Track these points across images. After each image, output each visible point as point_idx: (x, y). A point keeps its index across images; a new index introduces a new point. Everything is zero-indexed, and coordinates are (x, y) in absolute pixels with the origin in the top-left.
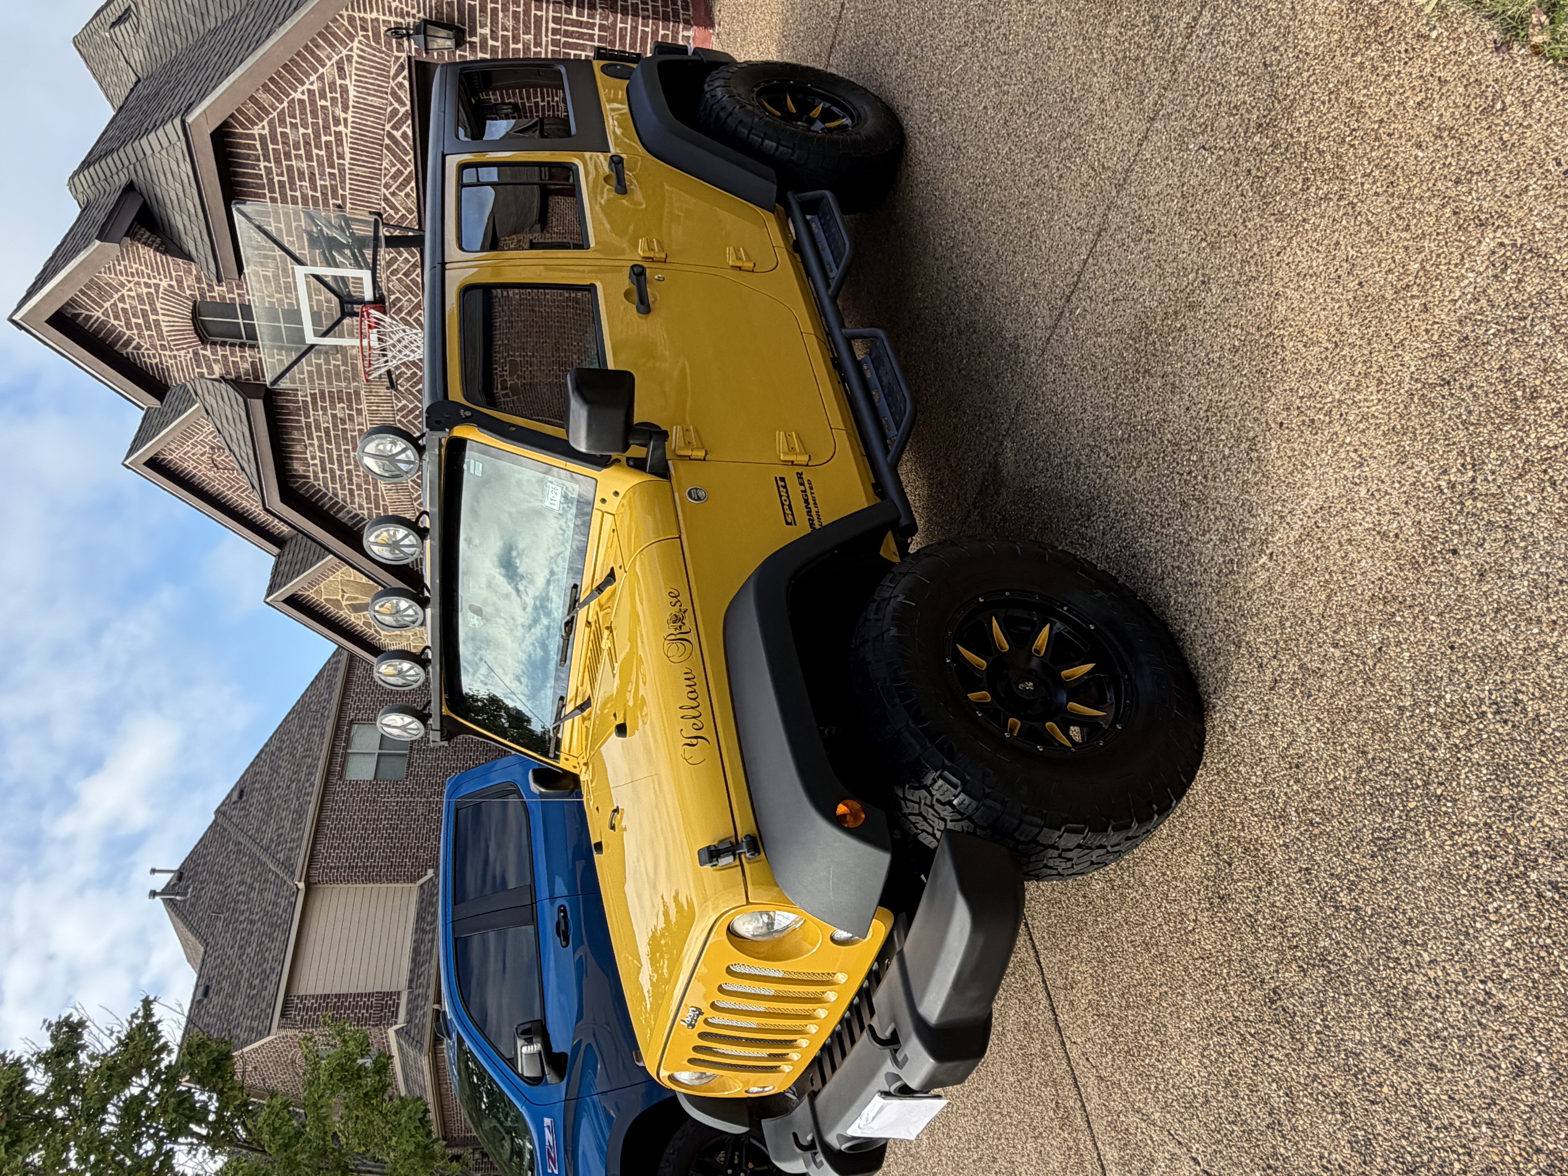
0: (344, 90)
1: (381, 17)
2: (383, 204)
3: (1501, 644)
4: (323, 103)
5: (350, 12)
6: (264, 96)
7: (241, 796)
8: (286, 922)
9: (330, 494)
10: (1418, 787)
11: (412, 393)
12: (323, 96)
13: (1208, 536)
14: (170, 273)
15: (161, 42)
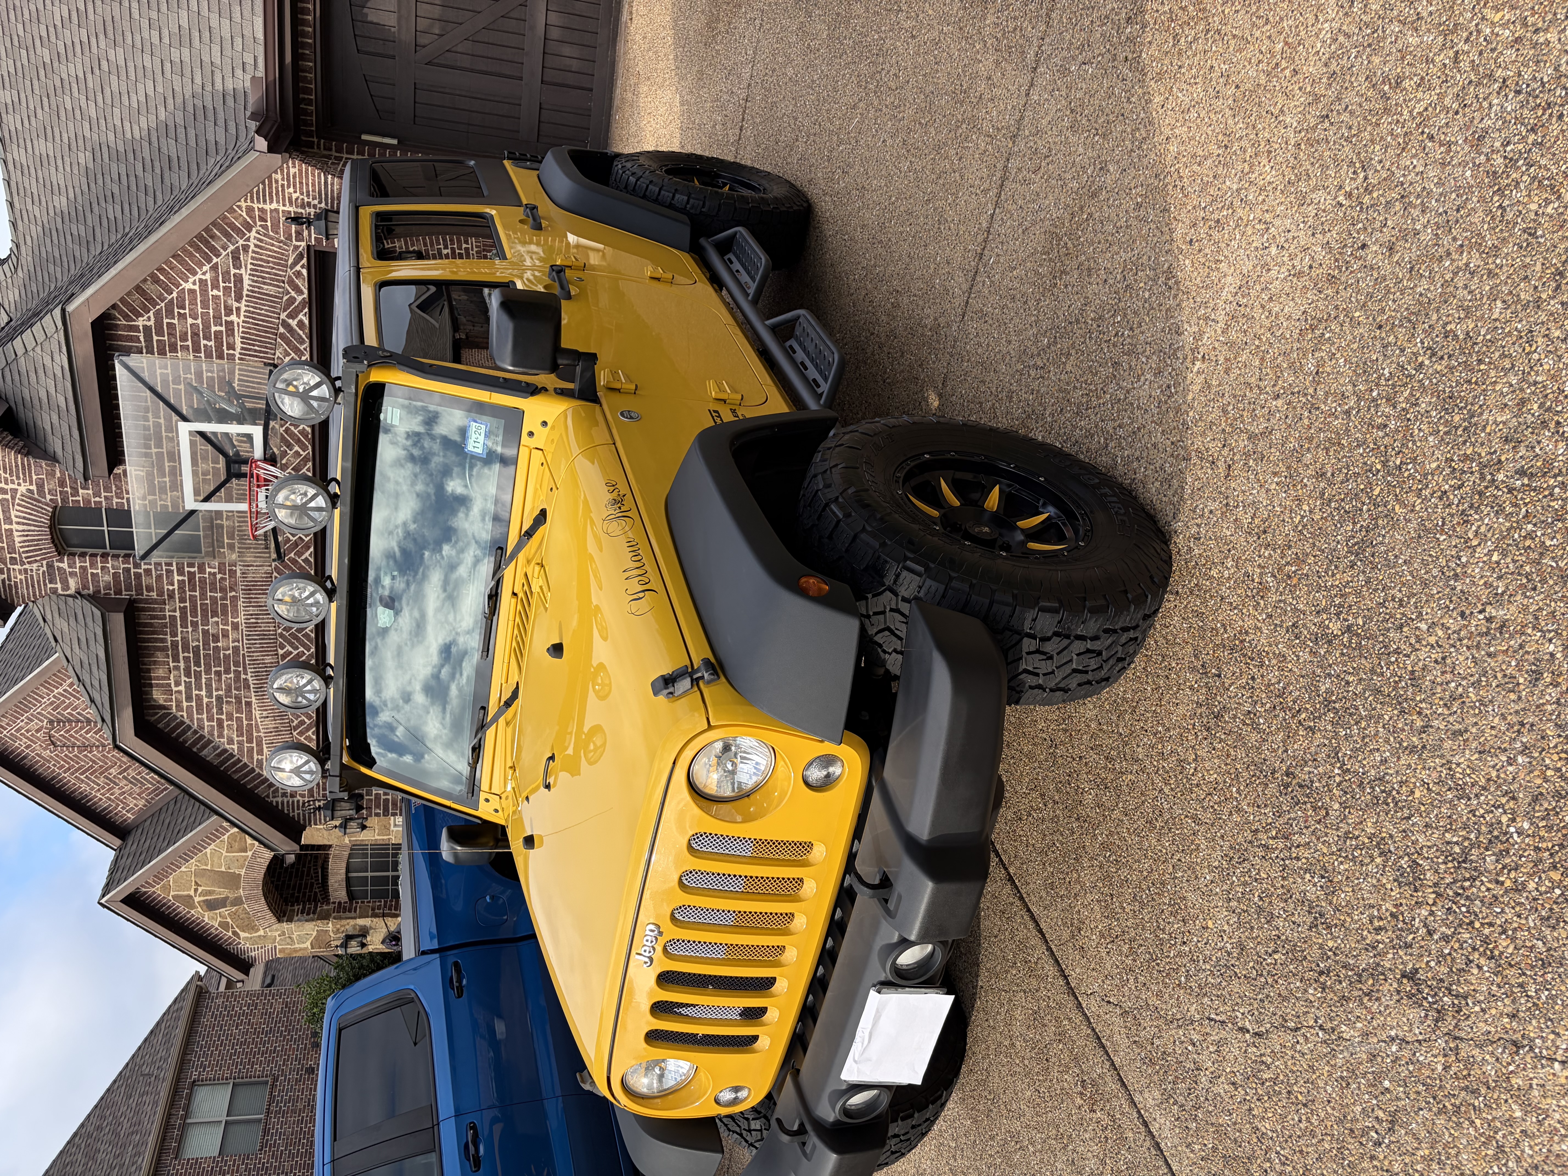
0: (239, 279)
1: (281, 208)
3: (1421, 295)
4: (215, 292)
5: (249, 204)
6: (152, 287)
9: (195, 726)
10: (1378, 471)
12: (215, 286)
13: (1142, 378)
14: (30, 477)
15: (40, 278)
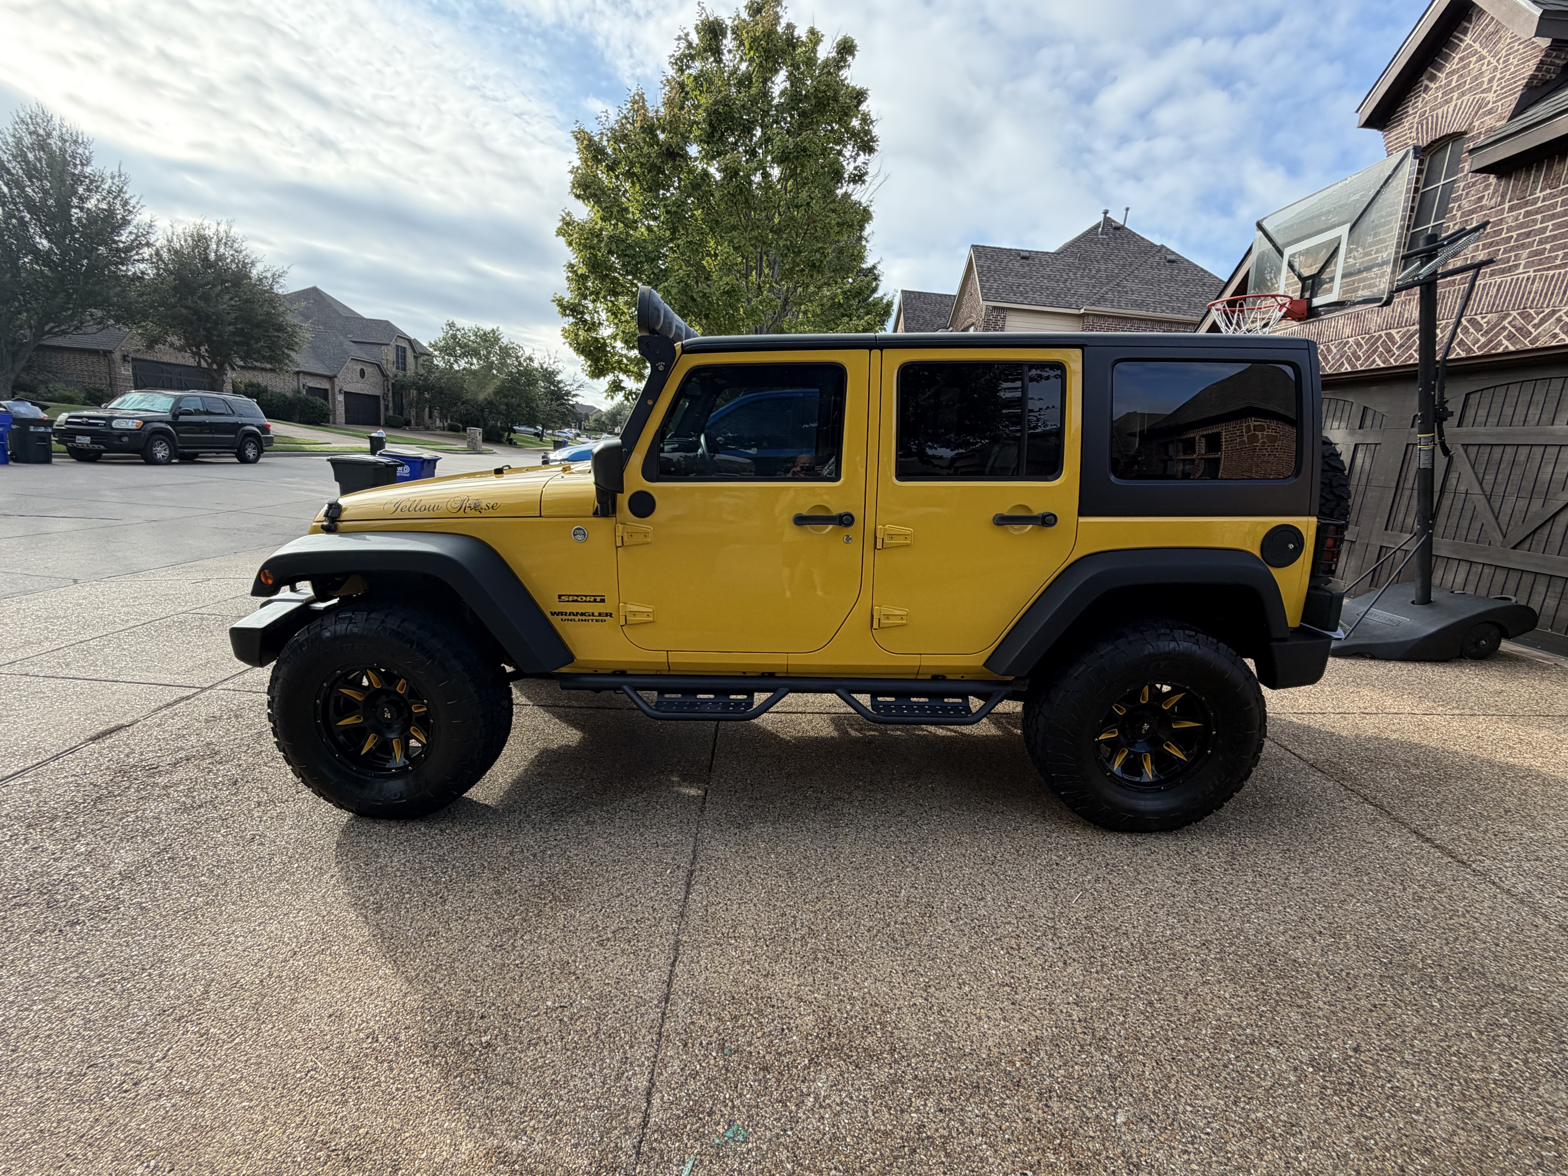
2: (1547, 311)
7: (1170, 261)
8: (1058, 303)
11: (1342, 357)
14: (1501, 99)
